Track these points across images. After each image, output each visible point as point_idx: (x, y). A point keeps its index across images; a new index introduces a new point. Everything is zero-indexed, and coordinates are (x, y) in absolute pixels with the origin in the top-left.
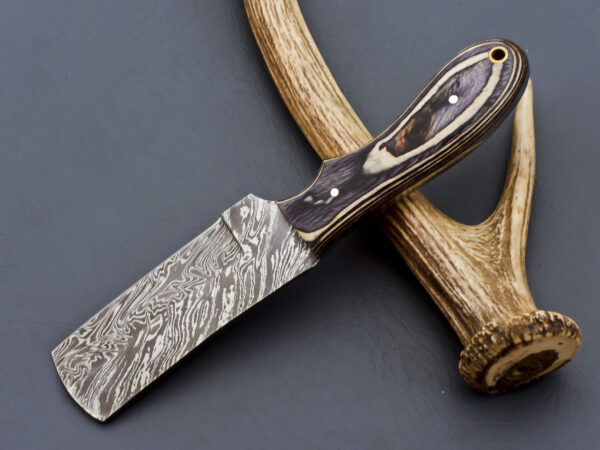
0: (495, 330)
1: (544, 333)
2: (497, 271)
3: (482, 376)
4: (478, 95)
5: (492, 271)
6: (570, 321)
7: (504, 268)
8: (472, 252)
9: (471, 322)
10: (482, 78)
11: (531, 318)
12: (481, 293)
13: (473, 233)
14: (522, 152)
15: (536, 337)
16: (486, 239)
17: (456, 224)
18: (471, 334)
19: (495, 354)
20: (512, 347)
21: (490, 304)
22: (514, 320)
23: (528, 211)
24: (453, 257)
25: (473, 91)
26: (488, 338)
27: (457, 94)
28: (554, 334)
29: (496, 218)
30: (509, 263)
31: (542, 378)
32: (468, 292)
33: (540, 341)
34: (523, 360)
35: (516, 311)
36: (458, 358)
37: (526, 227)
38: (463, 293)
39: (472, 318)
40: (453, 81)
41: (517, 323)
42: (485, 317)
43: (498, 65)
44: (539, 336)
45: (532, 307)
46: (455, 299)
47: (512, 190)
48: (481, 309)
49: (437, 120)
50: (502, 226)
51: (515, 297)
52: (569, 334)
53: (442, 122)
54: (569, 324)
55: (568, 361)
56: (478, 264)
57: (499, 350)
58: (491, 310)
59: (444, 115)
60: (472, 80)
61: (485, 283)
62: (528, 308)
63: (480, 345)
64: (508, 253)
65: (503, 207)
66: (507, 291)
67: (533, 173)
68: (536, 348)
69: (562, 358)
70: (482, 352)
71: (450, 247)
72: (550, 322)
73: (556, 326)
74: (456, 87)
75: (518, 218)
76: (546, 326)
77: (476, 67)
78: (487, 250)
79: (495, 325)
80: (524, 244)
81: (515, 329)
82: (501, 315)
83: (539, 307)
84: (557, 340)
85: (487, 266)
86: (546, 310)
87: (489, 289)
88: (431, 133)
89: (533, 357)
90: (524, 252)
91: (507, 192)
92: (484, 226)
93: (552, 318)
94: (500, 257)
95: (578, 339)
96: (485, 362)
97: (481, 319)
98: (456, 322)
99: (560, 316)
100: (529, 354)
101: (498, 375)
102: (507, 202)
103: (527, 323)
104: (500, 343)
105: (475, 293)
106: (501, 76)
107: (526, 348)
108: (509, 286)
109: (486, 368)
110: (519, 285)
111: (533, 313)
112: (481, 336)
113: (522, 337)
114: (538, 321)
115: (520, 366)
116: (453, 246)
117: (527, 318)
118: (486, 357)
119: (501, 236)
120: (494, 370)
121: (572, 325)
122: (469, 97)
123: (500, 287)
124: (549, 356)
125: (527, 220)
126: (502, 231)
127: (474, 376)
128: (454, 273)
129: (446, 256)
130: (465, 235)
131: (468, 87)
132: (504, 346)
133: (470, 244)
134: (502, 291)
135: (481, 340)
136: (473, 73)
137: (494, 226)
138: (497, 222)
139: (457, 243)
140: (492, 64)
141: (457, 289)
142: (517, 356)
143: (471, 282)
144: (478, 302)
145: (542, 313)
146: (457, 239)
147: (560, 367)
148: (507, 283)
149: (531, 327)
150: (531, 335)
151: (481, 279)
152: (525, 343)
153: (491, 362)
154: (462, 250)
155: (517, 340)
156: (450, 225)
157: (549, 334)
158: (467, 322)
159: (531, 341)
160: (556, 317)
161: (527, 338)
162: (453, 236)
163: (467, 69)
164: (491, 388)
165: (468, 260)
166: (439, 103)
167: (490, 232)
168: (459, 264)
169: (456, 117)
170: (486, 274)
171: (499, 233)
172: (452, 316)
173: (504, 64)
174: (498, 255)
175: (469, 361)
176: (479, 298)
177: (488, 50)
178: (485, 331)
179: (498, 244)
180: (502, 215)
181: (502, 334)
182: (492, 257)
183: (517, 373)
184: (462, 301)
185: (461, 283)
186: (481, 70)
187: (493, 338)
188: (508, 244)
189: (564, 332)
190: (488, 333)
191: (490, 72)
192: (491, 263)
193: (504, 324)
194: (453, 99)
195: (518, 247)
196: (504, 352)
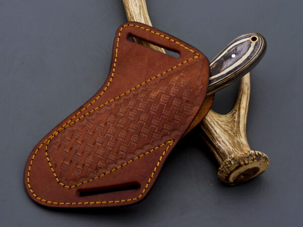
0: (233, 159)
1: (253, 160)
2: (234, 134)
3: (227, 178)
4: (244, 55)
5: (232, 134)
6: (265, 155)
7: (237, 133)
8: (223, 126)
9: (223, 155)
10: (246, 48)
11: (248, 154)
12: (227, 143)
13: (224, 118)
14: (245, 84)
15: (250, 162)
16: (230, 120)
17: (218, 114)
18: (223, 161)
19: (233, 169)
20: (240, 166)
21: (231, 148)
22: (241, 155)
23: (247, 108)
24: (216, 128)
25: (242, 53)
26: (230, 162)
27: (235, 54)
28: (258, 160)
29: (234, 112)
30: (239, 130)
31: (253, 179)
32: (222, 143)
33: (252, 163)
34: (245, 171)
35: (242, 151)
36: (218, 170)
37: (246, 115)
38: (220, 143)
39: (224, 154)
40: (234, 48)
41: (242, 156)
42: (229, 153)
43: (253, 43)
44: (251, 161)
45: (249, 149)
46: (217, 146)
47: (241, 100)
48: (227, 150)
49: (226, 64)
50: (236, 115)
51: (241, 145)
52: (264, 160)
53: (228, 65)
54: (264, 156)
55: (264, 172)
56: (226, 131)
57: (235, 167)
58: (232, 150)
59: (229, 62)
60: (242, 49)
61: (229, 139)
62: (247, 149)
63: (227, 165)
64: (239, 126)
65: (237, 107)
66: (238, 142)
67: (249, 93)
68: (250, 167)
69: (261, 170)
70: (228, 168)
71: (214, 124)
72: (256, 155)
73: (258, 157)
74: (235, 51)
75: (243, 112)
76: (254, 157)
77: (244, 43)
78: (230, 125)
79: (233, 157)
80: (245, 122)
81: (242, 158)
82: (236, 153)
83: (252, 149)
84: (259, 163)
85: (230, 132)
86: (254, 150)
87: (231, 142)
88: (223, 69)
89: (249, 170)
90: (245, 126)
91: (238, 101)
92: (229, 115)
93: (257, 154)
94: (235, 128)
95: (268, 163)
96: (229, 172)
97: (227, 154)
98: (217, 156)
99: (260, 153)
100: (247, 168)
101: (234, 177)
102: (238, 105)
103: (246, 156)
104: (235, 164)
105: (225, 143)
106: (254, 48)
107: (246, 166)
108: (239, 140)
109: (229, 175)
110: (243, 140)
111: (249, 152)
112: (227, 161)
113: (244, 162)
114: (251, 155)
115: (243, 174)
116: (216, 123)
117: (246, 154)
118: (229, 170)
119: (236, 119)
120: (233, 175)
121: (265, 157)
122: (240, 55)
123: (235, 141)
124: (256, 170)
125: (247, 112)
126: (236, 117)
127: (224, 178)
128: (216, 135)
129: (213, 128)
130: (221, 119)
131: (240, 51)
132: (237, 165)
133: (223, 123)
134: (236, 142)
135: (227, 163)
136: (243, 46)
137: (233, 115)
138: (234, 113)
139: (217, 122)
140: (251, 42)
141: (217, 142)
142: (242, 170)
143: (223, 139)
144: (226, 147)
145: (253, 152)
146: (217, 121)
147: (260, 174)
148: (238, 139)
149: (248, 157)
150: (248, 161)
151: (227, 137)
152: (246, 164)
153: (231, 172)
154: (219, 125)
155: (242, 163)
156: (214, 115)
157: (255, 161)
158: (221, 155)
159: (248, 163)
160: (258, 153)
161: (246, 162)
162: (216, 119)
163: (240, 44)
164: (232, 183)
165: (222, 129)
166: (227, 57)
167: (232, 117)
168: (218, 131)
169: (234, 63)
170: (230, 135)
171: (235, 118)
172: (215, 153)
173: (256, 43)
174: (234, 127)
175: (222, 172)
176: (226, 145)
177: (250, 37)
178: (229, 159)
179: (235, 122)
180: (236, 110)
181: (236, 160)
182: (232, 128)
183: (242, 177)
184: (219, 147)
185: (219, 139)
186: (246, 45)
187: (232, 162)
188: (239, 122)
189: (262, 160)
190: (230, 160)
191: (250, 46)
192: (231, 130)
193: (237, 156)
194: (233, 56)
195: (243, 124)
196: (237, 168)
